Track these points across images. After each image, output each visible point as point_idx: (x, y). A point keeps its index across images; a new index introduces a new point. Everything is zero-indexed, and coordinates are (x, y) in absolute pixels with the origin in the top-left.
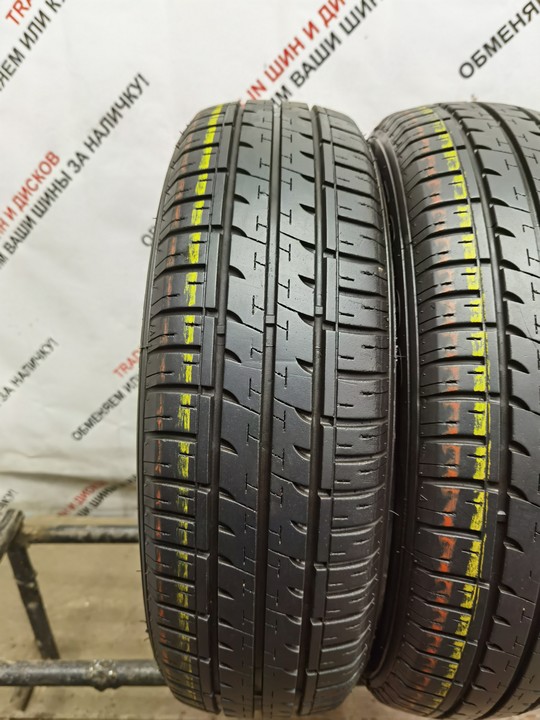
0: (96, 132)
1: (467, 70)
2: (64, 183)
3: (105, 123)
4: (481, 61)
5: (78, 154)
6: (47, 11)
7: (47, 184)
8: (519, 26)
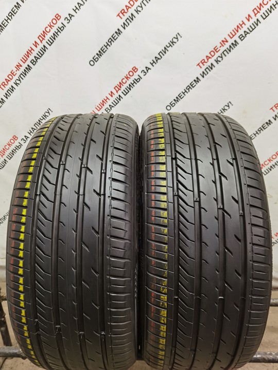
0: (32, 128)
1: (169, 108)
2: (19, 147)
3: (36, 125)
4: (173, 105)
5: (25, 136)
6: (14, 86)
7: (13, 147)
8: (186, 93)
